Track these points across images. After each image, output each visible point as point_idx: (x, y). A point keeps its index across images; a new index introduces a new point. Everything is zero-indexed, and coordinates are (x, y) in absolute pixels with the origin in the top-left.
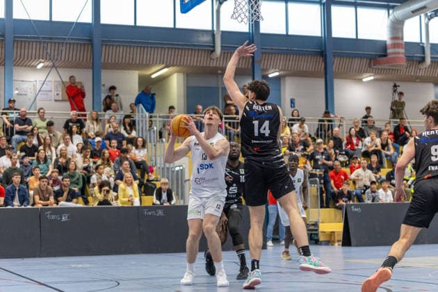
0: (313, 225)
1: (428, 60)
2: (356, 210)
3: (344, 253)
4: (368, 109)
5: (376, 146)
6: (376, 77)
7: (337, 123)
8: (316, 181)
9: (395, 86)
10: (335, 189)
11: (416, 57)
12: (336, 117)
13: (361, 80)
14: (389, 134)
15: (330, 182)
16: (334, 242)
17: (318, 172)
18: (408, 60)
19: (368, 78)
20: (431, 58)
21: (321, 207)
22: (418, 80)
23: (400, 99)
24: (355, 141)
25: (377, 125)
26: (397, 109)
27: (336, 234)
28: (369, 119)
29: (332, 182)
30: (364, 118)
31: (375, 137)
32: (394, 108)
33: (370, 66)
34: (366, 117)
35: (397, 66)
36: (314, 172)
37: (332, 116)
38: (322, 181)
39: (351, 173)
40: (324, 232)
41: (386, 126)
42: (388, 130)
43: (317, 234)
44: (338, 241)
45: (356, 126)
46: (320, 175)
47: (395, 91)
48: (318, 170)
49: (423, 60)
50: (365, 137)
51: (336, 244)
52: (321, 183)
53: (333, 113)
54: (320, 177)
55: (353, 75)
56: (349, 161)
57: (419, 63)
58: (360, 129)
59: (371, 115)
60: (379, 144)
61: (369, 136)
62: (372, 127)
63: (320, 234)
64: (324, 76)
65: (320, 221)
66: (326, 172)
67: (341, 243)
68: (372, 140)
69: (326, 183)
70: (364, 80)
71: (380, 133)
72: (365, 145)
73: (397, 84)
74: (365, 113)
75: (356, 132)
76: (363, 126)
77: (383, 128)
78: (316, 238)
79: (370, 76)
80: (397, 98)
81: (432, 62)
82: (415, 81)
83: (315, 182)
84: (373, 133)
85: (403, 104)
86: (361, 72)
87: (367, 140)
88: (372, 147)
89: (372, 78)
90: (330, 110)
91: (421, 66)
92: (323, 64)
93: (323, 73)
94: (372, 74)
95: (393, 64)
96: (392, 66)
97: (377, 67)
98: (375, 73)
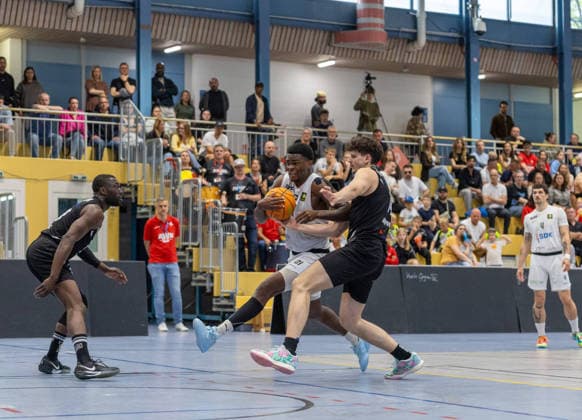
0: (227, 298)
1: (422, 39)
5: (335, 173)
6: (339, 61)
8: (233, 226)
9: (369, 78)
11: (403, 32)
13: (315, 65)
15: (256, 228)
16: (259, 326)
17: (237, 212)
18: (390, 37)
19: (326, 62)
20: (427, 35)
21: (241, 270)
22: (405, 70)
27: (263, 313)
28: (330, 129)
31: (333, 160)
33: (329, 44)
35: (374, 45)
36: (230, 212)
38: (244, 228)
44: (266, 325)
46: (241, 217)
48: (237, 209)
49: (414, 38)
51: (263, 330)
52: (240, 231)
54: (240, 221)
55: (303, 57)
57: (408, 43)
64: (254, 55)
65: (239, 292)
66: (250, 213)
67: (269, 329)
68: (329, 163)
69: (250, 231)
70: (321, 65)
72: (318, 171)
73: (372, 76)
79: (330, 60)
81: (428, 41)
82: (401, 72)
83: (232, 229)
84: (331, 152)
86: (314, 52)
88: (328, 174)
89: (333, 63)
91: (411, 48)
92: (254, 36)
93: (254, 51)
94: (333, 57)
95: (367, 42)
96: (365, 45)
97: (342, 45)
98: (337, 56)
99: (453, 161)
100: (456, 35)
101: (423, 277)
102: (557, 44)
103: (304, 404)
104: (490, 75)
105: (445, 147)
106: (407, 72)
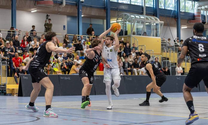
0: (4, 85)
1: (64, 4)
2: (25, 78)
3: (19, 100)
4: (33, 27)
5: (37, 46)
6: (38, 10)
7: (17, 33)
8: (5, 62)
9: (47, 16)
10: (15, 67)
11: (58, 1)
12: (17, 30)
13: (30, 11)
14: (44, 40)
15: (13, 63)
16: (14, 94)
17: (6, 58)
18: (54, 3)
19: (34, 11)
20: (66, 2)
21: (8, 76)
22: (59, 13)
23: (49, 22)
24: (26, 43)
25: (38, 35)
27: (15, 90)
28: (34, 32)
29: (14, 63)
30: (31, 31)
31: (36, 41)
32: (47, 27)
33: (35, 4)
34: (32, 31)
35: (49, 5)
36: (4, 58)
37: (15, 29)
38: (8, 63)
39: (24, 59)
40: (9, 89)
41: (42, 36)
42: (43, 38)
43: (5, 90)
44: (16, 94)
45: (27, 35)
46: (8, 59)
47: (47, 18)
48: (7, 57)
49: (62, 3)
50: (31, 41)
51: (15, 95)
52: (7, 64)
53: (15, 28)
54: (7, 61)
55: (26, 9)
56: (23, 53)
57: (60, 5)
58: (29, 37)
59: (35, 30)
60: (38, 45)
61: (33, 40)
62: (35, 36)
63: (7, 90)
64: (11, 8)
65: (7, 83)
66: (10, 58)
67: (17, 95)
68: (35, 43)
69: (11, 64)
70: (32, 12)
71: (39, 39)
72: (31, 45)
73: (48, 15)
74: (32, 29)
75: (27, 38)
76: (30, 35)
77: (41, 37)
78: (5, 92)
79: (35, 10)
80: (48, 22)
81: (66, 4)
82: (57, 14)
83: (5, 63)
84: (35, 39)
85: (51, 25)
86: (30, 7)
87: (33, 42)
88: (35, 46)
89: (36, 11)
90: (13, 26)
92: (11, 2)
93: (11, 7)
94: (36, 9)
95: (47, 4)
96: (46, 5)
97: (39, 5)
98: (37, 8)
99: (73, 42)
100: (75, 2)
101: (66, 78)
102: (106, 6)
103: (37, 119)
104: (85, 15)
105: (71, 38)
106: (59, 14)
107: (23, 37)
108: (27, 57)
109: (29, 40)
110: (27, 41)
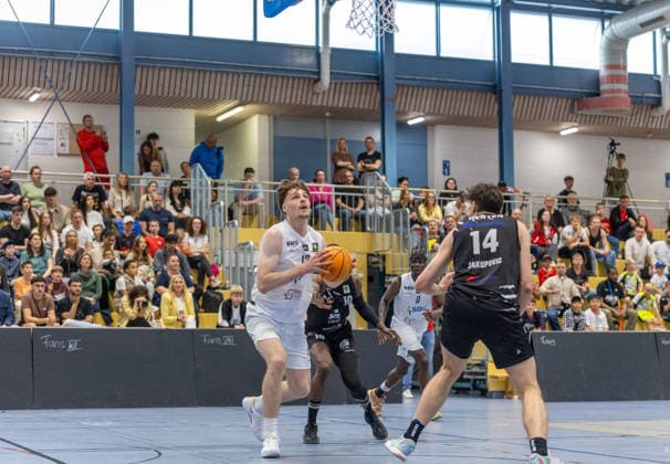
0: (478, 365)
1: (666, 104)
2: (548, 342)
4: (569, 180)
5: (582, 241)
6: (583, 128)
7: (517, 201)
9: (613, 144)
11: (648, 97)
12: (516, 191)
13: (558, 132)
14: (602, 221)
16: (511, 393)
18: (633, 103)
19: (569, 130)
22: (650, 136)
23: (620, 165)
24: (547, 231)
26: (616, 182)
28: (570, 196)
30: (561, 194)
31: (579, 226)
32: (611, 179)
33: (572, 111)
34: (565, 193)
35: (617, 111)
37: (510, 189)
39: (541, 284)
40: (496, 377)
41: (597, 208)
42: (600, 215)
43: (485, 381)
45: (550, 208)
47: (612, 152)
49: (658, 102)
50: (564, 226)
53: (512, 185)
55: (544, 125)
56: (537, 262)
57: (652, 108)
58: (556, 211)
59: (573, 189)
60: (585, 237)
61: (569, 223)
62: (574, 210)
63: (489, 381)
64: (498, 125)
68: (575, 230)
70: (563, 133)
71: (588, 219)
72: (564, 239)
73: (616, 141)
74: (564, 187)
76: (559, 207)
77: (593, 211)
78: (482, 386)
79: (574, 127)
80: (615, 164)
82: (645, 137)
84: (577, 219)
85: (624, 173)
86: (557, 119)
87: (567, 230)
88: (574, 241)
89: (575, 130)
91: (655, 113)
92: (496, 105)
93: (497, 120)
94: (576, 124)
95: (610, 108)
96: (608, 111)
97: (585, 112)
98: (580, 123)
106: (652, 138)
107: (536, 215)
108: (551, 275)
109: (558, 221)
110: (551, 224)
